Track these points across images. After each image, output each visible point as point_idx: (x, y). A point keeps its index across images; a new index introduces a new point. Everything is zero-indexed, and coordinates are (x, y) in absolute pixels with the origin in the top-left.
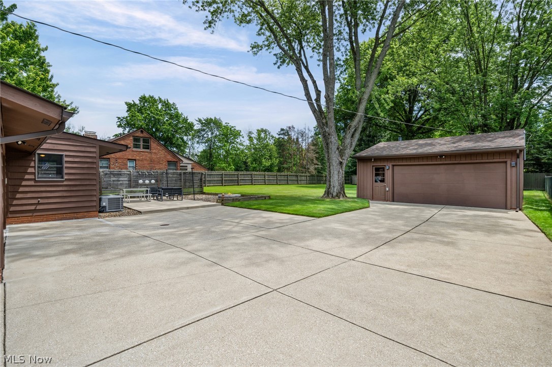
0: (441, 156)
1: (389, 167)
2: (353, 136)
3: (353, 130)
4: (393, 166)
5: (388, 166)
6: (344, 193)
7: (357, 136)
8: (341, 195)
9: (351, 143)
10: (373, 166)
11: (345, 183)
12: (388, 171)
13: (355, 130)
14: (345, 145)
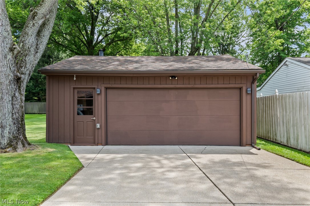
0: (173, 77)
1: (101, 91)
2: (39, 33)
3: (41, 22)
4: (106, 88)
5: (99, 90)
6: (25, 138)
7: (47, 33)
8: (20, 143)
9: (37, 45)
10: (74, 88)
11: (26, 113)
12: (99, 97)
13: (44, 25)
14: (26, 47)
